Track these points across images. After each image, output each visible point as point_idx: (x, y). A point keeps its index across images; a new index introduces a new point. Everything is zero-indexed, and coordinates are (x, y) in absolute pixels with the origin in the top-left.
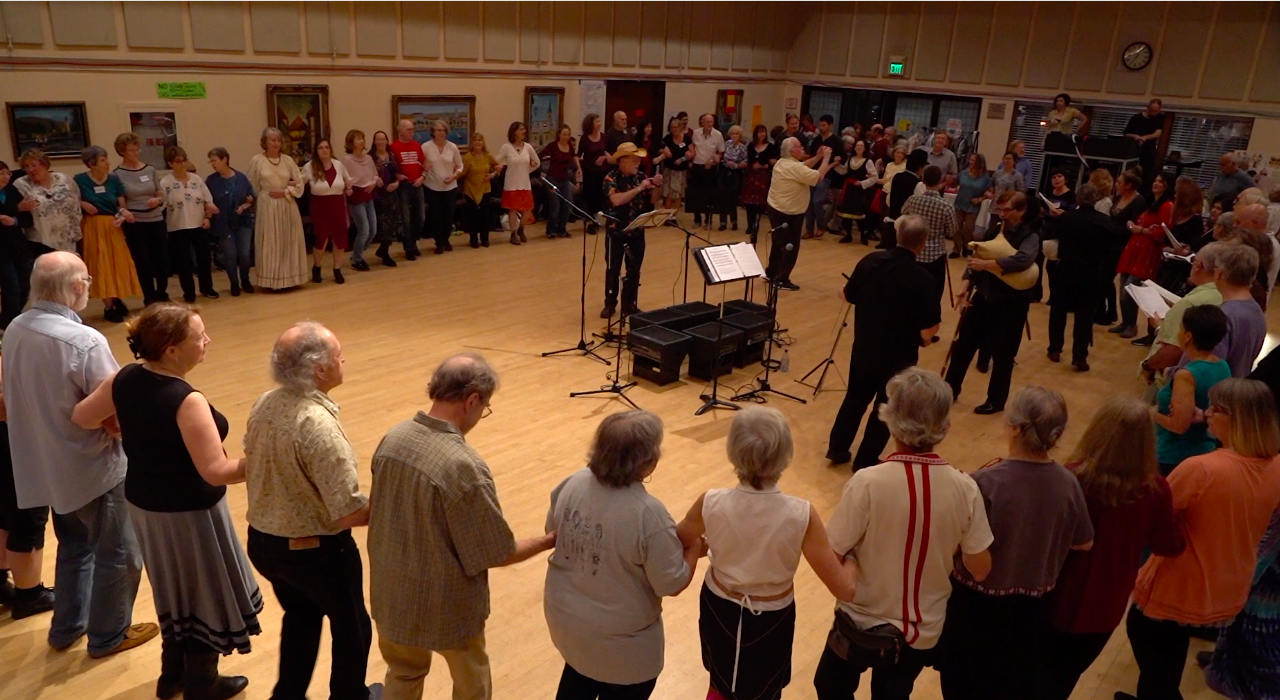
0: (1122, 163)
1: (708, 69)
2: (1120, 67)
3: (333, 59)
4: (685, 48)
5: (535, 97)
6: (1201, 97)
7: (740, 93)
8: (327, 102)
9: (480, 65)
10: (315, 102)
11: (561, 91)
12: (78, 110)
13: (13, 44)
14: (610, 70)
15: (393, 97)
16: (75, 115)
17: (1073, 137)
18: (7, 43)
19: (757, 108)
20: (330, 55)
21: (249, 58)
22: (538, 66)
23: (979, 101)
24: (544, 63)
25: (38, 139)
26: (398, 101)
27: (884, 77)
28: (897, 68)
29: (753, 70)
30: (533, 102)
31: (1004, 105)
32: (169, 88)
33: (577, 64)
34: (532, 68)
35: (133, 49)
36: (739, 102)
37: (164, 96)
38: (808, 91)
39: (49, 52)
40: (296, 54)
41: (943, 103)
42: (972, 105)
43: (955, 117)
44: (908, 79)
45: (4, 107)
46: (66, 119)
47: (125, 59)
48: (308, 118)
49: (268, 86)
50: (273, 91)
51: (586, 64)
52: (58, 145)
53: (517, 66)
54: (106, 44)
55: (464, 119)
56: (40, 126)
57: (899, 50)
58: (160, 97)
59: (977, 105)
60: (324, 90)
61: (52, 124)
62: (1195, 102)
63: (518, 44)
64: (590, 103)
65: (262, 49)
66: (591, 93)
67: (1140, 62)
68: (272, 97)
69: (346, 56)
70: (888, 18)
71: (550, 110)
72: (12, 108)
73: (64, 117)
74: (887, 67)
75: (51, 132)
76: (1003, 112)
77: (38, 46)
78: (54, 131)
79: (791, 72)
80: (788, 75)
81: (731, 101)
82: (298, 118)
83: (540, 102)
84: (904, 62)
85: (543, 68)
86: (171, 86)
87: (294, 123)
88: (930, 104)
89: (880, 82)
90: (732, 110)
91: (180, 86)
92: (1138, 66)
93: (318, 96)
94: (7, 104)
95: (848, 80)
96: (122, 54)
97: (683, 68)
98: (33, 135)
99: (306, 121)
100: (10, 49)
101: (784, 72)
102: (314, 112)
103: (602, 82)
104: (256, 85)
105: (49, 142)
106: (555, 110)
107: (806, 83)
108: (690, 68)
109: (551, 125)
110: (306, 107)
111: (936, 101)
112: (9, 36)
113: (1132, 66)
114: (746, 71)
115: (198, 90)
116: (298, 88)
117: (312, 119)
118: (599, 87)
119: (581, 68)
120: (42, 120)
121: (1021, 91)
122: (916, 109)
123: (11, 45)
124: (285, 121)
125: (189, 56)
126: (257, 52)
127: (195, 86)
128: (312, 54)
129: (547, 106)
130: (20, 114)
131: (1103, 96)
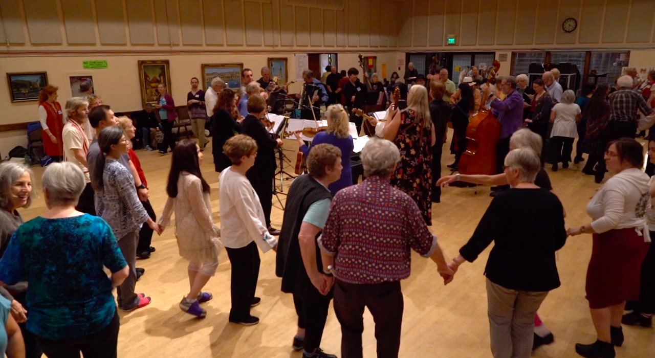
0: (568, 76)
1: (358, 46)
2: (562, 31)
3: (171, 47)
4: (346, 36)
5: (273, 63)
6: (603, 43)
7: (375, 58)
8: (169, 68)
9: (244, 48)
10: (162, 68)
11: (286, 60)
12: (43, 76)
13: (10, 43)
14: (309, 48)
15: (202, 65)
16: (42, 78)
17: (543, 65)
18: (6, 44)
19: (384, 65)
20: (169, 45)
21: (129, 48)
22: (274, 47)
23: (494, 53)
24: (277, 46)
25: (23, 91)
26: (204, 67)
27: (445, 45)
28: (452, 41)
29: (381, 47)
30: (272, 65)
31: (506, 54)
32: (89, 64)
33: (293, 46)
34: (270, 48)
35: (70, 45)
36: (375, 62)
37: (86, 67)
38: (409, 56)
39: (28, 48)
40: (152, 45)
41: (476, 56)
42: (490, 56)
43: (483, 62)
44: (458, 45)
45: (6, 75)
46: (37, 81)
47: (66, 49)
48: (160, 76)
49: (139, 61)
50: (141, 64)
51: (297, 46)
52: (33, 94)
53: (263, 48)
54: (57, 42)
55: (238, 75)
56: (24, 85)
57: (452, 32)
58: (84, 68)
59: (493, 55)
60: (167, 62)
61: (30, 83)
62: (600, 45)
63: (263, 38)
64: (301, 65)
65: (135, 43)
66: (300, 60)
67: (571, 28)
68: (141, 67)
69: (178, 45)
70: (445, 17)
71: (281, 69)
72: (9, 76)
73: (36, 80)
74: (447, 40)
75: (29, 87)
76: (506, 58)
77: (22, 44)
78: (31, 87)
79: (399, 47)
80: (398, 48)
81: (371, 62)
82: (155, 77)
83: (276, 65)
84: (455, 37)
85: (276, 49)
86: (90, 62)
87: (153, 79)
88: (470, 56)
89: (443, 48)
90: (372, 66)
91: (95, 62)
92: (570, 30)
93: (164, 66)
94: (7, 74)
95: (429, 48)
96: (65, 47)
97: (346, 46)
98: (20, 89)
99: (159, 78)
100: (8, 47)
101: (396, 47)
102: (163, 74)
103: (306, 55)
104: (133, 61)
105: (29, 92)
106: (283, 69)
107: (407, 52)
108: (349, 46)
109: (282, 77)
110: (158, 71)
111: (473, 55)
112: (8, 40)
113: (567, 30)
114: (377, 47)
115: (104, 64)
116: (154, 62)
117: (162, 78)
118: (305, 57)
119: (295, 48)
120: (25, 81)
121: (515, 46)
122: (463, 60)
123: (8, 44)
124: (148, 78)
125: (99, 47)
126: (133, 45)
127: (101, 63)
128: (160, 45)
129: (279, 68)
130: (13, 79)
131: (555, 46)
